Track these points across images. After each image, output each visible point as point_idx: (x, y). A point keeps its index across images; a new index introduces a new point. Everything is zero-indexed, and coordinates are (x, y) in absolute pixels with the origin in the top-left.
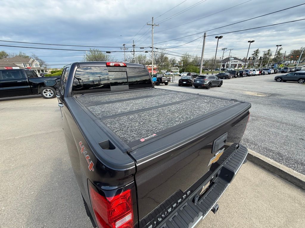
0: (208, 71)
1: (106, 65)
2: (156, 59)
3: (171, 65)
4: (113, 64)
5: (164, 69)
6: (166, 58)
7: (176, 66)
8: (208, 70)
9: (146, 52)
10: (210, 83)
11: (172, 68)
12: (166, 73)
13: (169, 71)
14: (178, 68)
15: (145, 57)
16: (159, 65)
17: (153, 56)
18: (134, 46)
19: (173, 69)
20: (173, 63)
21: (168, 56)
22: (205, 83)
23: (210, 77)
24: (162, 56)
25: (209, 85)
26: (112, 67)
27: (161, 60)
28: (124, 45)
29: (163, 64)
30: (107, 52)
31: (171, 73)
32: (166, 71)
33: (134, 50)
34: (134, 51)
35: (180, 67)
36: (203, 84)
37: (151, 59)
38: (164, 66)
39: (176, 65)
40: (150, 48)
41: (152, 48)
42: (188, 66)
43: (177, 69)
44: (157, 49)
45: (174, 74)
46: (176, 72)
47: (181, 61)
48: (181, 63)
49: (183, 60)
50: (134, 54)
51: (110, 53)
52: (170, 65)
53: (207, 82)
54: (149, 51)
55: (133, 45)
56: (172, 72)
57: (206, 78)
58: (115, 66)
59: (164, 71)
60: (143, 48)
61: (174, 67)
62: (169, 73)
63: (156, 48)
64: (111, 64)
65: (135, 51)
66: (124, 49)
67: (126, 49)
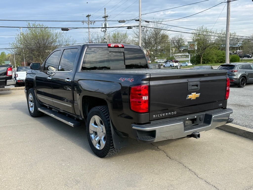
0: (250, 59)
1: (108, 46)
2: (145, 39)
3: (174, 50)
4: (113, 45)
5: (161, 57)
6: (164, 37)
7: (185, 51)
8: (249, 57)
9: (129, 28)
10: (244, 77)
11: (176, 55)
12: (164, 64)
13: (172, 59)
14: (188, 54)
15: (125, 36)
16: (150, 50)
17: (141, 34)
18: (105, 17)
19: (179, 56)
20: (179, 44)
21: (167, 33)
22: (235, 77)
23: (243, 67)
24: (156, 34)
25: (242, 80)
26: (112, 48)
27: (155, 40)
28: (88, 16)
29: (159, 47)
30: (63, 29)
31: (175, 64)
32: (165, 60)
33: (105, 25)
34: (105, 27)
35: (193, 52)
36: (231, 79)
37: (137, 39)
38: (162, 50)
39: (184, 48)
40: (136, 21)
41: (138, 20)
42: (207, 51)
43: (187, 56)
44: (148, 22)
45: (181, 66)
46: (184, 62)
47: (194, 41)
48: (193, 45)
49: (197, 40)
50: (105, 32)
51: (67, 30)
52: (172, 50)
53: (238, 75)
54: (134, 26)
55: (104, 15)
56: (176, 62)
57: (236, 69)
58: (115, 47)
59: (161, 61)
60: (124, 22)
61: (180, 52)
62: (171, 63)
63: (146, 22)
64: (111, 46)
65: (108, 26)
66: (89, 23)
67: (91, 23)
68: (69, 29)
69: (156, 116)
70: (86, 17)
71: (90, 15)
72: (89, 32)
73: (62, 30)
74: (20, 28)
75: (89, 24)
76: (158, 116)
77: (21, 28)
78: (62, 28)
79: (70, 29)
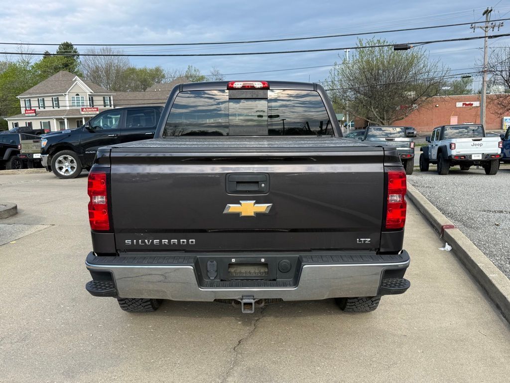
1: (228, 86)
64: (236, 85)
66: (487, 27)
67: (493, 28)
68: (409, 45)
69: (132, 242)
70: (484, 15)
71: (491, 10)
72: (485, 47)
73: (395, 49)
74: (345, 50)
75: (487, 29)
76: (137, 242)
77: (348, 50)
78: (395, 46)
79: (412, 45)
